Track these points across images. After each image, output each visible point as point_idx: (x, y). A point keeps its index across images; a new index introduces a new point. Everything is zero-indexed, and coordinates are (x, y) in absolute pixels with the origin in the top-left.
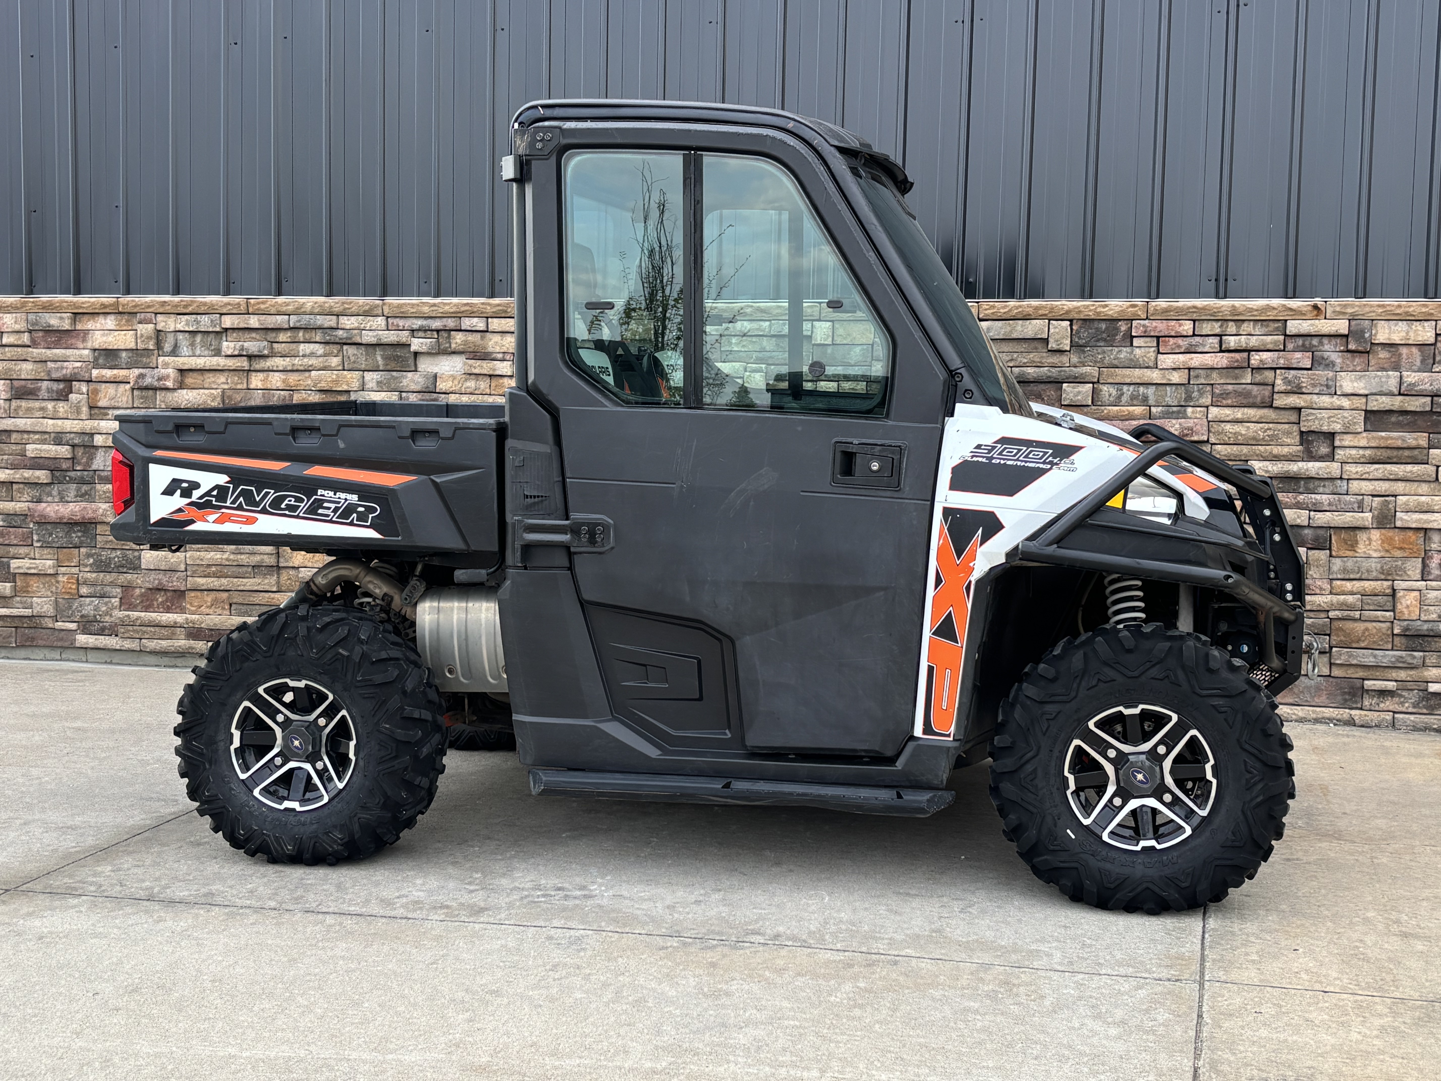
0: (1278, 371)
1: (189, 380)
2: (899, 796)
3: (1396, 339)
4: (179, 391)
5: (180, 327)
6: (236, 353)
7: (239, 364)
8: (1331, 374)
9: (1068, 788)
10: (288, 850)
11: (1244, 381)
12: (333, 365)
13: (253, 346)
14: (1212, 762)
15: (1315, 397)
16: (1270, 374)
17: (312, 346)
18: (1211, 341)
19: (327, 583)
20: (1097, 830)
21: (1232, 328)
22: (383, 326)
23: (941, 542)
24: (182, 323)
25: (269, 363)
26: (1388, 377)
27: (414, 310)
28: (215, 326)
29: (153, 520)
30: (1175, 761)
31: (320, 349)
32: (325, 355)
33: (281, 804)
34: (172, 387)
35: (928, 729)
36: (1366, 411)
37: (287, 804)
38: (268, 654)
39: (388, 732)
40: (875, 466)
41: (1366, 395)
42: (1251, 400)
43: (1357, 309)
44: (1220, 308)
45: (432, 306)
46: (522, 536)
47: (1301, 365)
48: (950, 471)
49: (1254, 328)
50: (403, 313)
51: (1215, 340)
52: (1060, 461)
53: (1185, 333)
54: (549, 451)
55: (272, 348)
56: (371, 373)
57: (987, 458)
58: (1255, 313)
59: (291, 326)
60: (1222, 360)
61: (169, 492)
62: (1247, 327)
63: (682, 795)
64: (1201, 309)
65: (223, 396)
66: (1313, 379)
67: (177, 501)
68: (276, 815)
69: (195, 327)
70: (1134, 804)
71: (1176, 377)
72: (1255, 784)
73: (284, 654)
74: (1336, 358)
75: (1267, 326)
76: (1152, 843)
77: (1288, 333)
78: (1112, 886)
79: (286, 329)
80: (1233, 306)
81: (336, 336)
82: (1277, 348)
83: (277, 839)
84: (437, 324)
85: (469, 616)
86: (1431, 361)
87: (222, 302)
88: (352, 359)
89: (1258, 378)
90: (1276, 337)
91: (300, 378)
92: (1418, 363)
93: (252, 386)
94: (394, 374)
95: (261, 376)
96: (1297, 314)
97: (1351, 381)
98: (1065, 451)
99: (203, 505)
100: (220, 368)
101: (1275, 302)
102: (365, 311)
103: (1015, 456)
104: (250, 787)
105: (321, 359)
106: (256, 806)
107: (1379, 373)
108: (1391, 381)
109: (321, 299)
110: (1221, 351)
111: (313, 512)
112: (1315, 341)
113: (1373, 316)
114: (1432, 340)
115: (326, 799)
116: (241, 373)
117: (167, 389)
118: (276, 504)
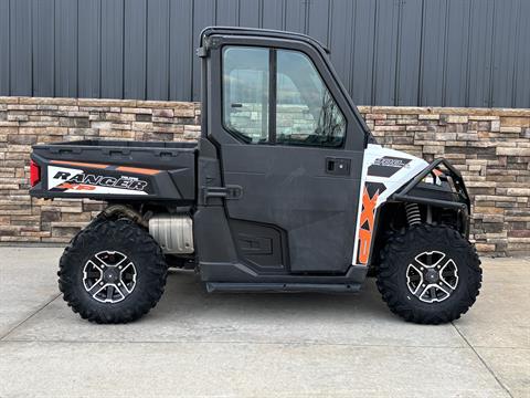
0: (416, 132)
2: (349, 287)
3: (455, 121)
6: (14, 120)
7: (15, 124)
8: (434, 133)
9: (408, 281)
10: (109, 318)
11: (404, 136)
12: (55, 125)
14: (457, 270)
15: (428, 141)
16: (413, 133)
17: (46, 117)
20: (418, 296)
21: (400, 117)
22: (78, 110)
23: (364, 194)
26: (453, 134)
27: (91, 104)
28: (5, 109)
29: (50, 188)
30: (444, 270)
31: (50, 119)
32: (52, 121)
33: (104, 300)
35: (358, 262)
36: (445, 146)
37: (107, 300)
39: (150, 270)
40: (341, 167)
41: (445, 141)
42: (406, 142)
43: (442, 111)
44: (397, 110)
45: (98, 102)
46: (206, 194)
47: (424, 130)
48: (367, 168)
49: (408, 117)
50: (86, 105)
51: (394, 121)
52: (405, 164)
53: (384, 119)
54: (216, 161)
55: (29, 118)
56: (71, 128)
57: (380, 164)
58: (408, 112)
59: (38, 109)
60: (397, 128)
61: (57, 177)
62: (405, 117)
63: (268, 290)
64: (390, 110)
65: (8, 137)
66: (428, 135)
68: (103, 305)
71: (381, 134)
74: (435, 128)
75: (412, 116)
76: (436, 300)
77: (419, 119)
80: (402, 109)
81: (57, 113)
82: (416, 124)
83: (104, 314)
84: (100, 109)
85: (172, 224)
86: (466, 129)
87: (8, 99)
88: (64, 122)
89: (409, 134)
90: (415, 120)
91: (41, 130)
92: (462, 130)
93: (20, 133)
94: (81, 129)
96: (423, 112)
97: (441, 136)
99: (72, 182)
101: (415, 108)
102: (70, 104)
103: (390, 163)
104: (91, 294)
105: (50, 123)
106: (94, 302)
107: (450, 133)
109: (51, 99)
110: (396, 125)
111: (119, 185)
112: (428, 122)
113: (448, 113)
114: (467, 122)
115: (123, 298)
116: (15, 128)
118: (103, 182)
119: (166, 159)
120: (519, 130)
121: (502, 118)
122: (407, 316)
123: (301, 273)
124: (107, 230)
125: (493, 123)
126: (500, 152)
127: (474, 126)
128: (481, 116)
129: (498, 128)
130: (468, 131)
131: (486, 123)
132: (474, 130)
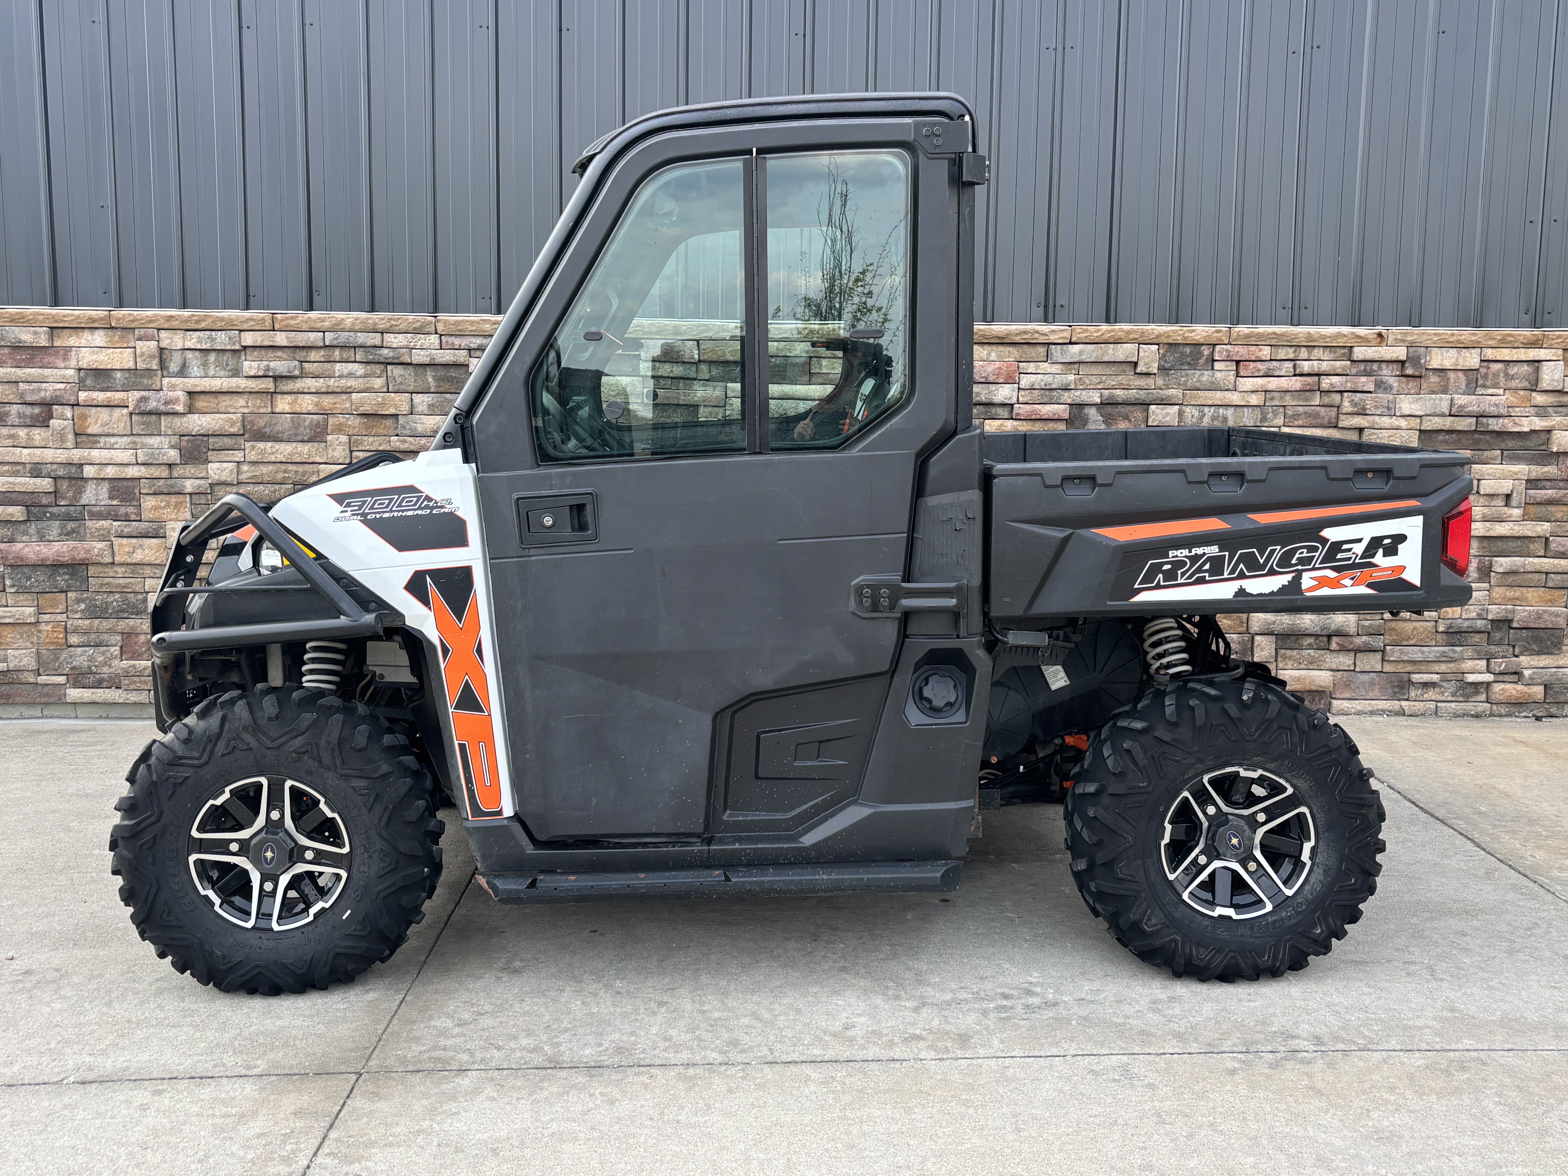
0: (1346, 394)
1: (200, 403)
3: (1447, 364)
4: (190, 415)
5: (189, 344)
6: (261, 374)
7: (264, 386)
8: (1391, 397)
11: (1313, 403)
12: (376, 387)
13: (280, 366)
15: (1377, 417)
16: (1337, 397)
17: (350, 366)
18: (1286, 365)
21: (1304, 353)
24: (193, 340)
25: (299, 385)
26: (1441, 399)
27: (474, 328)
28: (234, 344)
31: (360, 369)
32: (365, 376)
34: (182, 411)
36: (1420, 431)
41: (1421, 416)
42: (1319, 421)
43: (1415, 337)
44: (1297, 334)
47: (1365, 389)
49: (1323, 354)
50: (460, 330)
51: (1290, 365)
53: (1264, 358)
55: (302, 368)
56: (420, 395)
58: (1328, 340)
59: (327, 344)
60: (1296, 383)
62: (1317, 353)
64: (1281, 335)
65: (243, 421)
66: (1376, 402)
69: (208, 345)
71: (1254, 400)
74: (1393, 382)
75: (1335, 352)
77: (1355, 358)
79: (321, 347)
80: (1309, 333)
81: (381, 355)
82: (1345, 373)
86: (1474, 385)
87: (243, 317)
88: (399, 380)
89: (1326, 400)
90: (1344, 363)
91: (335, 400)
92: (1463, 387)
93: (277, 410)
95: (289, 398)
96: (1364, 341)
97: (1409, 403)
100: (240, 390)
101: (1345, 330)
102: (415, 329)
105: (361, 380)
107: (1433, 396)
108: (1443, 402)
109: (364, 315)
110: (1295, 375)
112: (1375, 366)
113: (1428, 343)
114: (1477, 366)
116: (264, 395)
117: (175, 414)
125: (1545, 368)
126: (1563, 442)
127: (1496, 375)
128: (1514, 351)
129: (1558, 381)
130: (1480, 391)
131: (1525, 368)
132: (1496, 386)
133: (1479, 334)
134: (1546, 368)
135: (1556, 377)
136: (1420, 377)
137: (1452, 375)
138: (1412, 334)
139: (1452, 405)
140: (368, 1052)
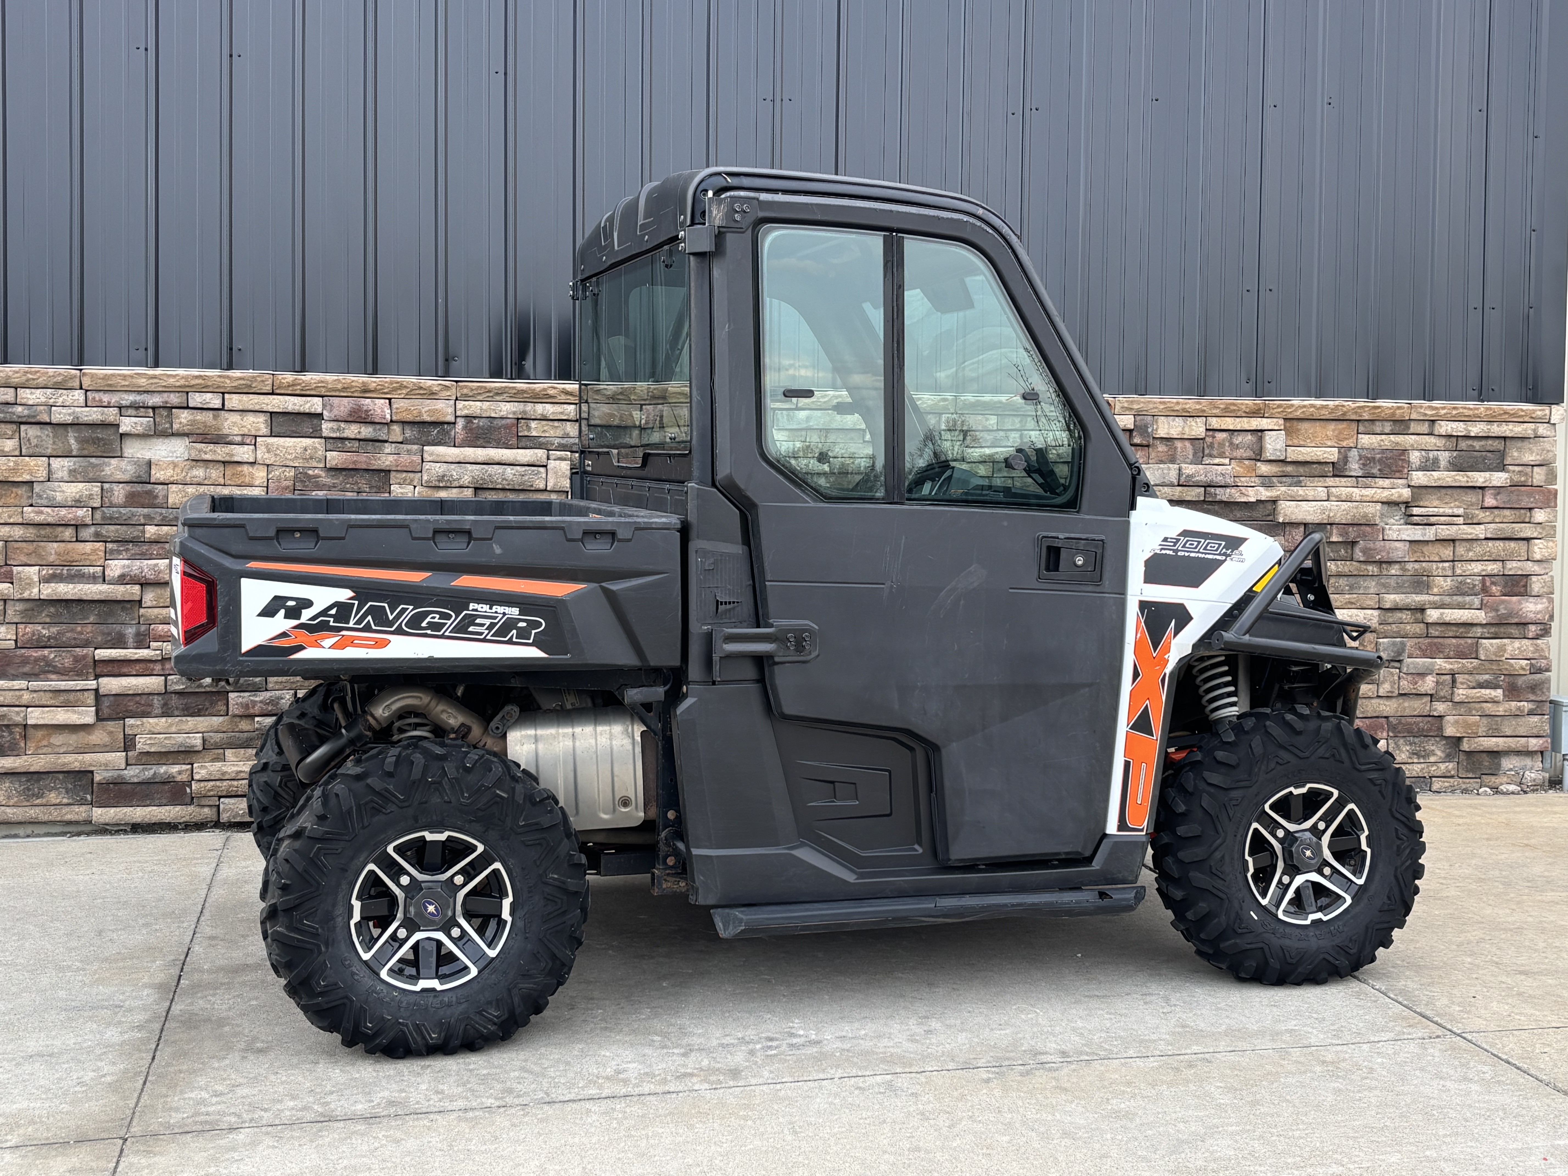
2: (1102, 895)
3: (1174, 433)
9: (1248, 870)
10: (432, 1039)
12: (6, 449)
14: (1367, 832)
19: (389, 716)
20: (1273, 909)
22: (83, 403)
23: (1139, 635)
26: (1169, 469)
27: (127, 383)
29: (246, 646)
30: (1333, 836)
33: (416, 985)
35: (1122, 825)
37: (423, 984)
38: (406, 804)
39: (557, 883)
40: (1080, 561)
43: (1142, 405)
45: (152, 378)
46: (722, 647)
48: (1143, 564)
50: (110, 385)
52: (1232, 552)
54: (741, 552)
56: (59, 459)
57: (1174, 551)
61: (268, 612)
63: (894, 919)
67: (280, 623)
68: (412, 998)
70: (1299, 880)
72: (1405, 849)
73: (426, 802)
76: (1319, 915)
78: (1294, 961)
81: (14, 413)
83: (417, 1027)
84: (155, 400)
85: (578, 744)
86: (1201, 454)
88: (34, 442)
92: (1191, 457)
94: (93, 460)
98: (1234, 543)
99: (318, 627)
102: (56, 383)
103: (1196, 548)
104: (376, 969)
106: (385, 991)
107: (1161, 466)
108: (1171, 472)
111: (462, 631)
113: (1155, 412)
114: (1203, 435)
115: (474, 971)
118: (415, 623)
119: (596, 549)
120: (1332, 455)
121: (1291, 422)
122: (1251, 963)
123: (970, 866)
124: (426, 768)
125: (1267, 438)
126: (1288, 513)
127: (1221, 444)
128: (1238, 420)
129: (1280, 451)
130: (1207, 460)
131: (1249, 437)
132: (1222, 455)
133: (1203, 403)
134: (1269, 438)
135: (1278, 447)
136: (1148, 446)
137: (1179, 444)
138: (1138, 403)
139: (1180, 475)
140: (126, 1122)
